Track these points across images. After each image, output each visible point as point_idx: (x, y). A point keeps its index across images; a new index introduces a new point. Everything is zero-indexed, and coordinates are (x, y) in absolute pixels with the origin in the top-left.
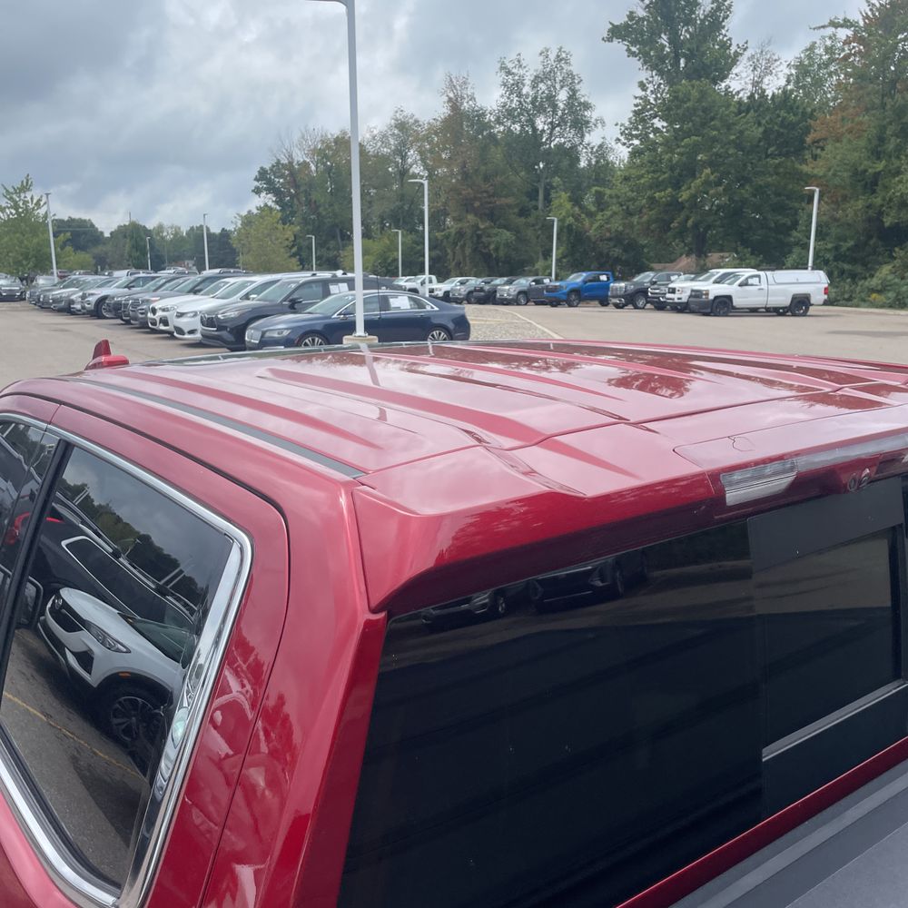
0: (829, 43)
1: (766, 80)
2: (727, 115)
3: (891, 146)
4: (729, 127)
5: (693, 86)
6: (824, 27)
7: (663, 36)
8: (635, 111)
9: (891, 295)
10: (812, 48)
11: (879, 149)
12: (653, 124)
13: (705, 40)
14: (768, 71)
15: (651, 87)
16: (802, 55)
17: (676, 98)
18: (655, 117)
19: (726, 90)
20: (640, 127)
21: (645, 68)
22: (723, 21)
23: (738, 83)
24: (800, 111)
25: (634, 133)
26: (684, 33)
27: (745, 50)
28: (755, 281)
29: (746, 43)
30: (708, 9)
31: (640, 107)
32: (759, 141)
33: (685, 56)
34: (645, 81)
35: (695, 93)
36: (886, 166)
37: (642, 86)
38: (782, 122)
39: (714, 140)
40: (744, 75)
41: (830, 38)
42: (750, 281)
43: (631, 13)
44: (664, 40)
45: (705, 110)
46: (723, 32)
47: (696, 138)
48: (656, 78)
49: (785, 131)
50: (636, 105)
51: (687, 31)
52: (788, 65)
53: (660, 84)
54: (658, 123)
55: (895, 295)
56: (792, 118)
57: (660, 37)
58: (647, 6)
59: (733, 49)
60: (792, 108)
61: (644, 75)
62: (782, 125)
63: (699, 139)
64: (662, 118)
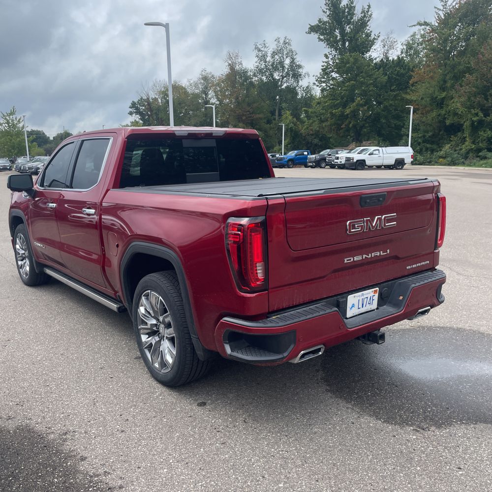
0: (422, 32)
1: (390, 52)
2: (368, 70)
3: (448, 85)
4: (370, 76)
5: (351, 56)
6: (414, 26)
7: (336, 30)
8: (322, 69)
9: (449, 159)
10: (414, 35)
11: (443, 86)
12: (332, 75)
13: (358, 32)
14: (391, 47)
15: (331, 57)
16: (409, 39)
17: (343, 62)
18: (332, 72)
19: (370, 57)
20: (325, 77)
21: (327, 47)
22: (367, 22)
23: (376, 53)
24: (407, 67)
25: (322, 80)
26: (348, 29)
27: (379, 37)
28: (377, 152)
29: (380, 33)
30: (360, 16)
31: (325, 67)
32: (386, 83)
33: (348, 40)
34: (328, 54)
35: (352, 60)
36: (446, 95)
37: (326, 56)
38: (398, 73)
39: (362, 83)
40: (379, 49)
41: (423, 30)
42: (374, 152)
43: (320, 19)
44: (337, 33)
45: (358, 68)
46: (368, 28)
47: (353, 82)
48: (333, 52)
49: (399, 78)
50: (323, 66)
51: (349, 28)
52: (402, 44)
53: (336, 55)
54: (334, 75)
55: (451, 159)
56: (402, 71)
57: (335, 31)
58: (328, 16)
59: (373, 36)
60: (402, 66)
61: (327, 50)
62: (397, 75)
63: (355, 83)
64: (337, 72)
